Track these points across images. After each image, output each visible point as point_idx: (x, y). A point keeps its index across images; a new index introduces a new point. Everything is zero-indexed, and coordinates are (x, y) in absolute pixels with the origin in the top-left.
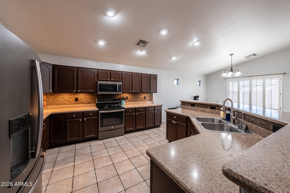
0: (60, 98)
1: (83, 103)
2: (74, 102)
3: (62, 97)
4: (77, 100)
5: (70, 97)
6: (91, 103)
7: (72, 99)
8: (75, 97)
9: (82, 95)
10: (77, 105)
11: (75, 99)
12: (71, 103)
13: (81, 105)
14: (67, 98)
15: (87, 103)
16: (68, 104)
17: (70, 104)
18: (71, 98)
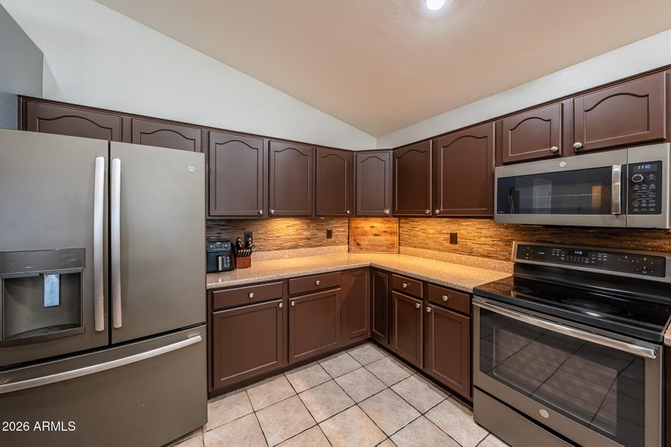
0: (418, 231)
1: (471, 253)
2: (447, 244)
3: (424, 227)
4: (454, 238)
5: (439, 227)
6: (496, 258)
7: (442, 237)
8: (450, 231)
9: (468, 226)
10: (455, 256)
11: (448, 236)
12: (441, 248)
13: (464, 257)
14: (431, 232)
15: (483, 256)
16: (434, 249)
17: (439, 250)
18: (440, 233)
